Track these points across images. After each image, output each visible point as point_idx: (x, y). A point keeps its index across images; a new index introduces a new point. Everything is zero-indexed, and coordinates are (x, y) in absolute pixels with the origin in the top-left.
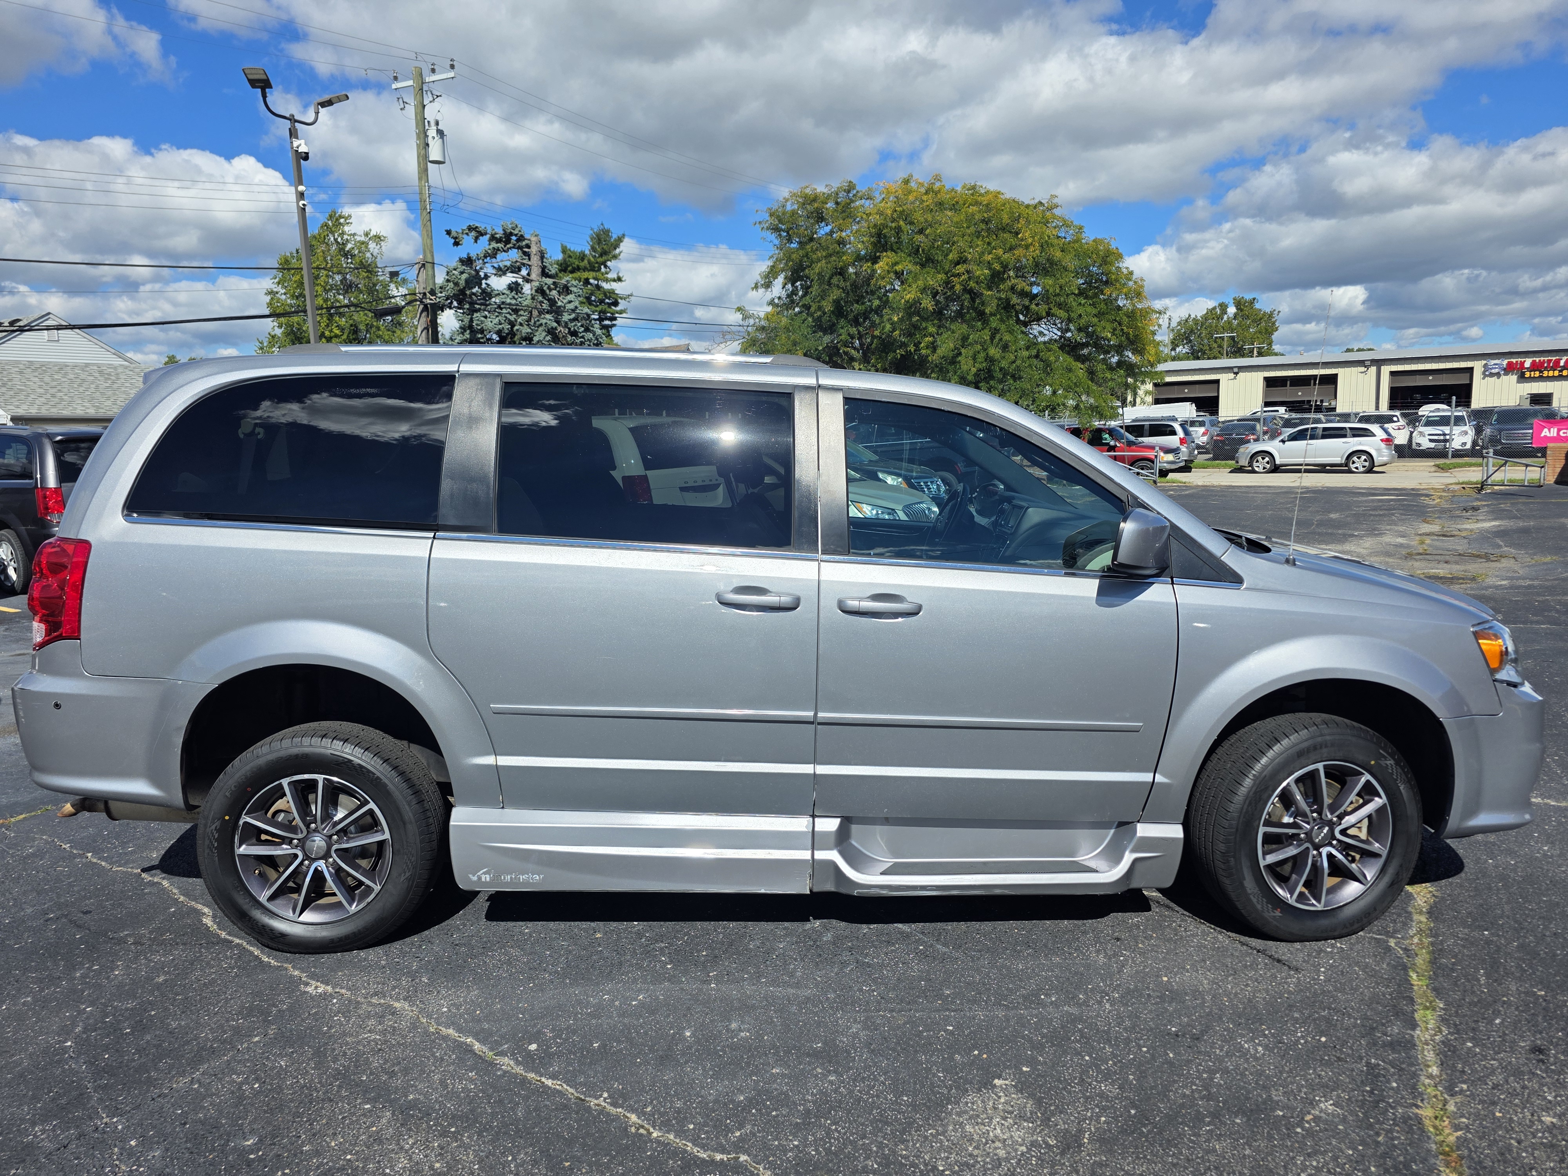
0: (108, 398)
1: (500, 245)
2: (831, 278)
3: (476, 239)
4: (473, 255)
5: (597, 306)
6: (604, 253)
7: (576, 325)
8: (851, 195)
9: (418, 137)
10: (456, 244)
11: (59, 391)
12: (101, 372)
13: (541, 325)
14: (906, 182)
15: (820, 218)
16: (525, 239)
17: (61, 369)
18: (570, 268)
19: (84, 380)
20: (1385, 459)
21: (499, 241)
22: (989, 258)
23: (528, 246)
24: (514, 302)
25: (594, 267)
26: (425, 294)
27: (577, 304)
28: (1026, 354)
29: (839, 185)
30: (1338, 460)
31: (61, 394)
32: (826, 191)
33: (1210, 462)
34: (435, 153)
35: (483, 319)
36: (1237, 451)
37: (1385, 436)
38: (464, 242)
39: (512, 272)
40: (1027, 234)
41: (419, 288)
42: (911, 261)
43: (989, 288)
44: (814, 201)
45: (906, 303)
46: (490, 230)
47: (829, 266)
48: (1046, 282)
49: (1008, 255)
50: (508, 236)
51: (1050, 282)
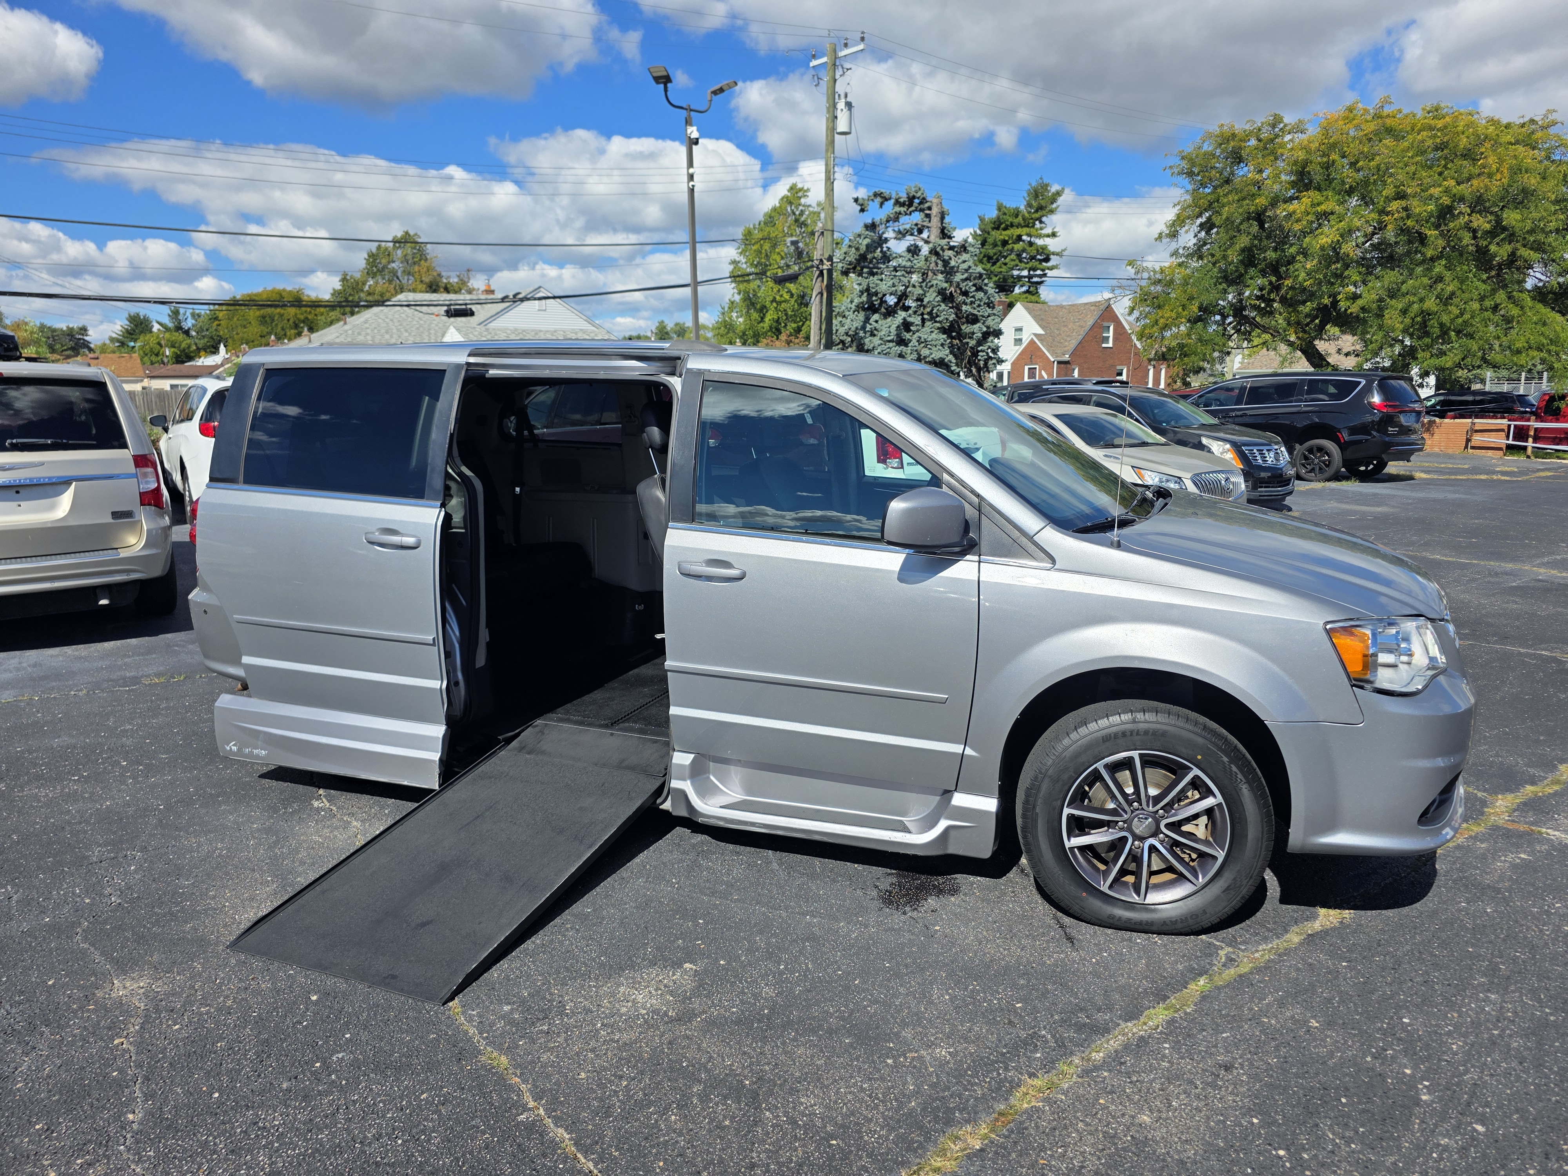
1: (902, 209)
2: (1241, 223)
3: (882, 204)
4: (877, 220)
5: (1028, 263)
6: (1040, 208)
7: (967, 285)
8: (1277, 130)
9: (828, 112)
10: (862, 210)
13: (932, 286)
14: (1349, 109)
15: (1237, 158)
16: (927, 202)
17: (537, 334)
18: (1003, 226)
21: (902, 205)
22: (1436, 191)
23: (930, 208)
24: (909, 264)
25: (1028, 223)
26: (821, 260)
27: (970, 263)
28: (1477, 305)
29: (1263, 120)
32: (1247, 127)
34: (842, 124)
35: (879, 282)
38: (869, 208)
39: (912, 234)
40: (1491, 160)
41: (816, 255)
42: (1339, 200)
43: (1437, 227)
44: (1233, 139)
45: (1322, 248)
46: (894, 196)
47: (1241, 210)
48: (1512, 217)
49: (1462, 186)
50: (911, 199)
51: (1519, 217)
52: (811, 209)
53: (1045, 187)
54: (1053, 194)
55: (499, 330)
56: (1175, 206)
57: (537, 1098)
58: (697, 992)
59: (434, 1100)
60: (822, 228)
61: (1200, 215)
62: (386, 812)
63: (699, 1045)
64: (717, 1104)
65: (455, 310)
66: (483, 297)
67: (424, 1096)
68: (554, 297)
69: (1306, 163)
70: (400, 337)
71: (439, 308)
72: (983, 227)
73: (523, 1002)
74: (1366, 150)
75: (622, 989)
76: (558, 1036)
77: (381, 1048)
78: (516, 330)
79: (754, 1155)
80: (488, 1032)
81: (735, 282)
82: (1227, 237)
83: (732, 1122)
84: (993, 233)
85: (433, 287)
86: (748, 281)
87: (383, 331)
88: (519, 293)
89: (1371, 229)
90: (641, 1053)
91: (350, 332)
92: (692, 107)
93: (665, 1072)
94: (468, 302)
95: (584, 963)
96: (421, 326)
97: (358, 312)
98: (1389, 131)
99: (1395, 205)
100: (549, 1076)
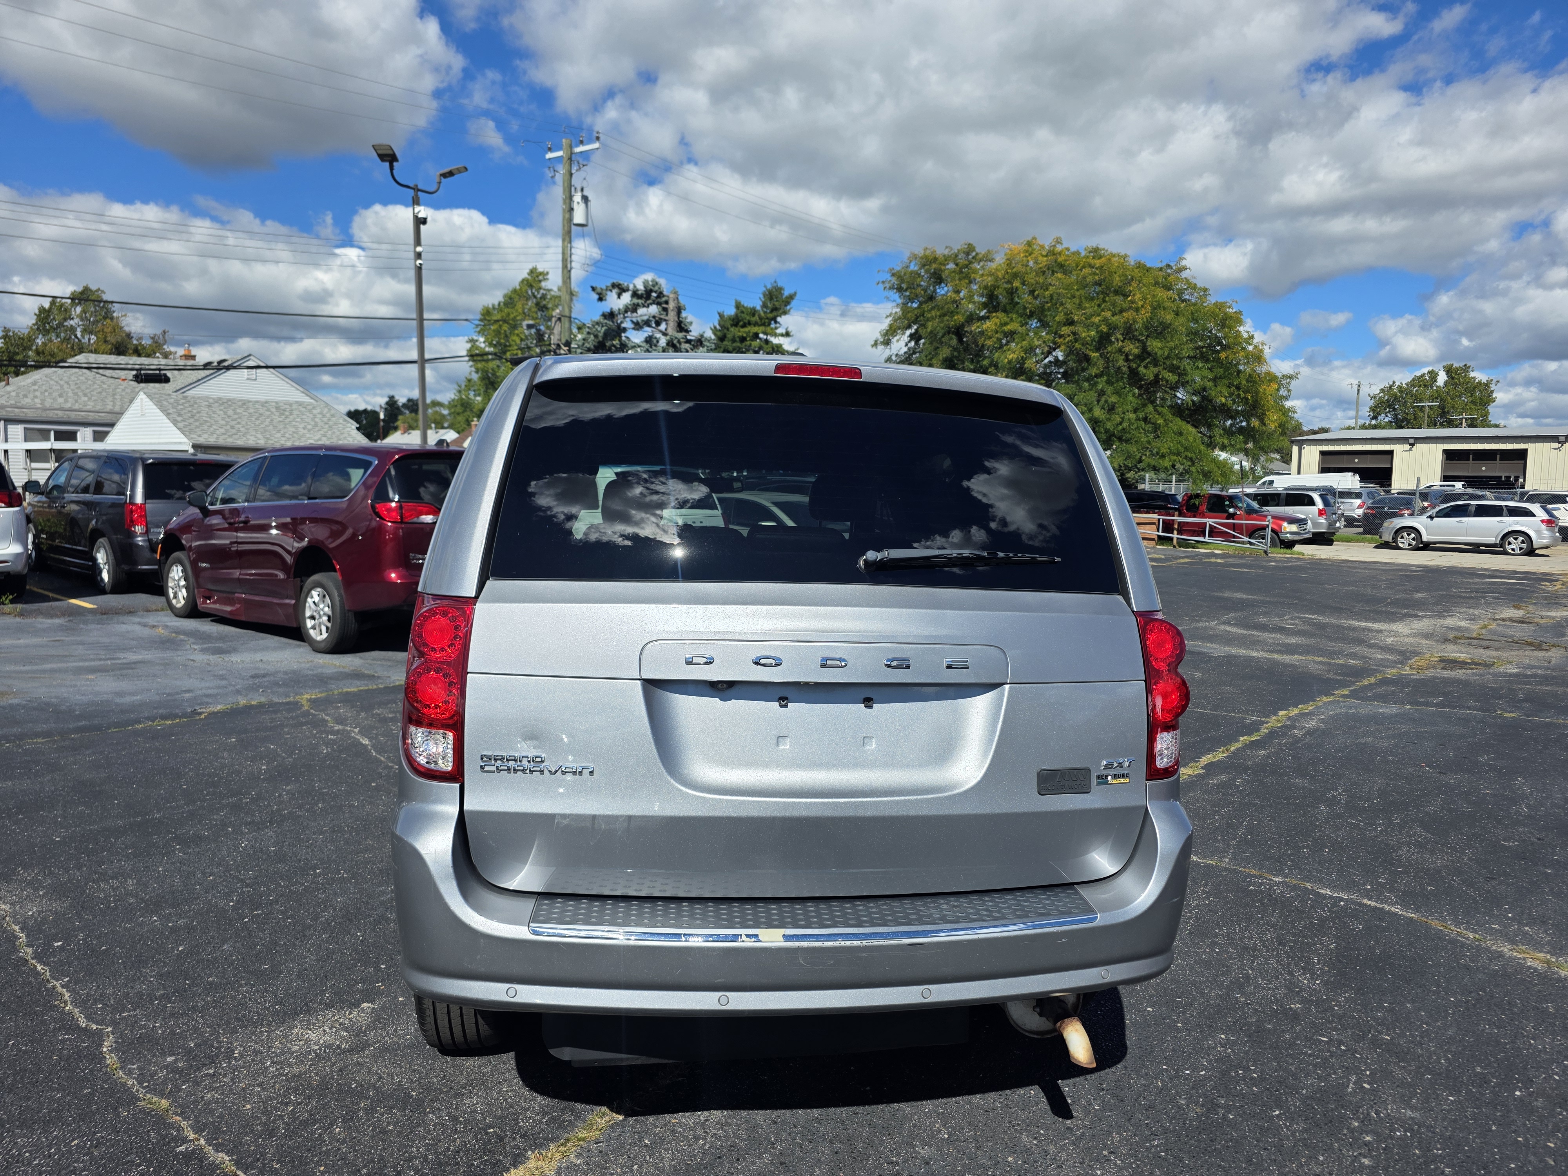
0: (279, 431)
1: (640, 301)
2: (943, 336)
3: (619, 296)
4: (615, 310)
6: (775, 309)
8: (970, 257)
9: (565, 202)
10: (600, 299)
11: (239, 423)
12: (277, 408)
14: (1029, 244)
15: (938, 278)
16: (664, 296)
17: (244, 404)
18: (741, 323)
19: (261, 415)
20: (1545, 541)
21: (640, 297)
22: (1096, 320)
23: (667, 302)
25: (764, 322)
26: (560, 345)
28: (1132, 416)
29: (959, 248)
30: (1491, 540)
31: (239, 426)
32: (946, 252)
33: (1359, 537)
34: (579, 217)
36: (1381, 525)
37: (1545, 517)
38: (608, 298)
39: (650, 326)
40: (1138, 296)
41: (554, 339)
42: (1021, 322)
43: (1097, 349)
44: (934, 262)
45: (1010, 362)
46: (631, 287)
47: (942, 325)
48: (1155, 345)
49: (1116, 317)
50: (648, 292)
51: (1159, 345)
52: (553, 293)
53: (780, 290)
54: (787, 298)
55: (199, 398)
56: (887, 317)
57: (198, 1130)
58: (372, 1026)
59: (86, 1144)
60: (560, 314)
61: (909, 327)
62: (41, 893)
63: (370, 1069)
64: (382, 1115)
65: (146, 375)
66: (181, 362)
67: (76, 1142)
68: (267, 367)
69: (995, 287)
70: (76, 401)
71: (126, 372)
72: (722, 323)
73: (190, 1051)
74: (1041, 281)
75: (295, 1031)
76: (225, 1076)
77: (28, 1107)
78: (220, 399)
79: (414, 1149)
80: (148, 1082)
81: (474, 361)
82: (932, 348)
83: (395, 1126)
84: (732, 329)
85: (120, 349)
86: (487, 361)
87: (56, 394)
88: (224, 361)
89: (1046, 349)
90: (309, 1083)
91: (13, 394)
92: (420, 187)
93: (333, 1094)
94: (162, 367)
95: (257, 1013)
96: (104, 390)
97: (23, 373)
98: (1061, 266)
99: (1065, 330)
100: (212, 1112)
